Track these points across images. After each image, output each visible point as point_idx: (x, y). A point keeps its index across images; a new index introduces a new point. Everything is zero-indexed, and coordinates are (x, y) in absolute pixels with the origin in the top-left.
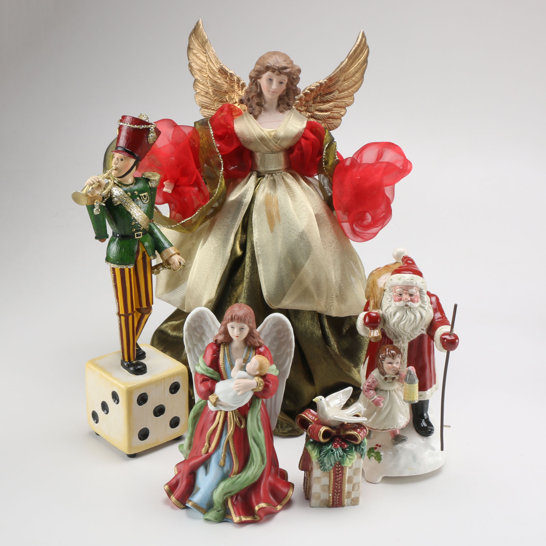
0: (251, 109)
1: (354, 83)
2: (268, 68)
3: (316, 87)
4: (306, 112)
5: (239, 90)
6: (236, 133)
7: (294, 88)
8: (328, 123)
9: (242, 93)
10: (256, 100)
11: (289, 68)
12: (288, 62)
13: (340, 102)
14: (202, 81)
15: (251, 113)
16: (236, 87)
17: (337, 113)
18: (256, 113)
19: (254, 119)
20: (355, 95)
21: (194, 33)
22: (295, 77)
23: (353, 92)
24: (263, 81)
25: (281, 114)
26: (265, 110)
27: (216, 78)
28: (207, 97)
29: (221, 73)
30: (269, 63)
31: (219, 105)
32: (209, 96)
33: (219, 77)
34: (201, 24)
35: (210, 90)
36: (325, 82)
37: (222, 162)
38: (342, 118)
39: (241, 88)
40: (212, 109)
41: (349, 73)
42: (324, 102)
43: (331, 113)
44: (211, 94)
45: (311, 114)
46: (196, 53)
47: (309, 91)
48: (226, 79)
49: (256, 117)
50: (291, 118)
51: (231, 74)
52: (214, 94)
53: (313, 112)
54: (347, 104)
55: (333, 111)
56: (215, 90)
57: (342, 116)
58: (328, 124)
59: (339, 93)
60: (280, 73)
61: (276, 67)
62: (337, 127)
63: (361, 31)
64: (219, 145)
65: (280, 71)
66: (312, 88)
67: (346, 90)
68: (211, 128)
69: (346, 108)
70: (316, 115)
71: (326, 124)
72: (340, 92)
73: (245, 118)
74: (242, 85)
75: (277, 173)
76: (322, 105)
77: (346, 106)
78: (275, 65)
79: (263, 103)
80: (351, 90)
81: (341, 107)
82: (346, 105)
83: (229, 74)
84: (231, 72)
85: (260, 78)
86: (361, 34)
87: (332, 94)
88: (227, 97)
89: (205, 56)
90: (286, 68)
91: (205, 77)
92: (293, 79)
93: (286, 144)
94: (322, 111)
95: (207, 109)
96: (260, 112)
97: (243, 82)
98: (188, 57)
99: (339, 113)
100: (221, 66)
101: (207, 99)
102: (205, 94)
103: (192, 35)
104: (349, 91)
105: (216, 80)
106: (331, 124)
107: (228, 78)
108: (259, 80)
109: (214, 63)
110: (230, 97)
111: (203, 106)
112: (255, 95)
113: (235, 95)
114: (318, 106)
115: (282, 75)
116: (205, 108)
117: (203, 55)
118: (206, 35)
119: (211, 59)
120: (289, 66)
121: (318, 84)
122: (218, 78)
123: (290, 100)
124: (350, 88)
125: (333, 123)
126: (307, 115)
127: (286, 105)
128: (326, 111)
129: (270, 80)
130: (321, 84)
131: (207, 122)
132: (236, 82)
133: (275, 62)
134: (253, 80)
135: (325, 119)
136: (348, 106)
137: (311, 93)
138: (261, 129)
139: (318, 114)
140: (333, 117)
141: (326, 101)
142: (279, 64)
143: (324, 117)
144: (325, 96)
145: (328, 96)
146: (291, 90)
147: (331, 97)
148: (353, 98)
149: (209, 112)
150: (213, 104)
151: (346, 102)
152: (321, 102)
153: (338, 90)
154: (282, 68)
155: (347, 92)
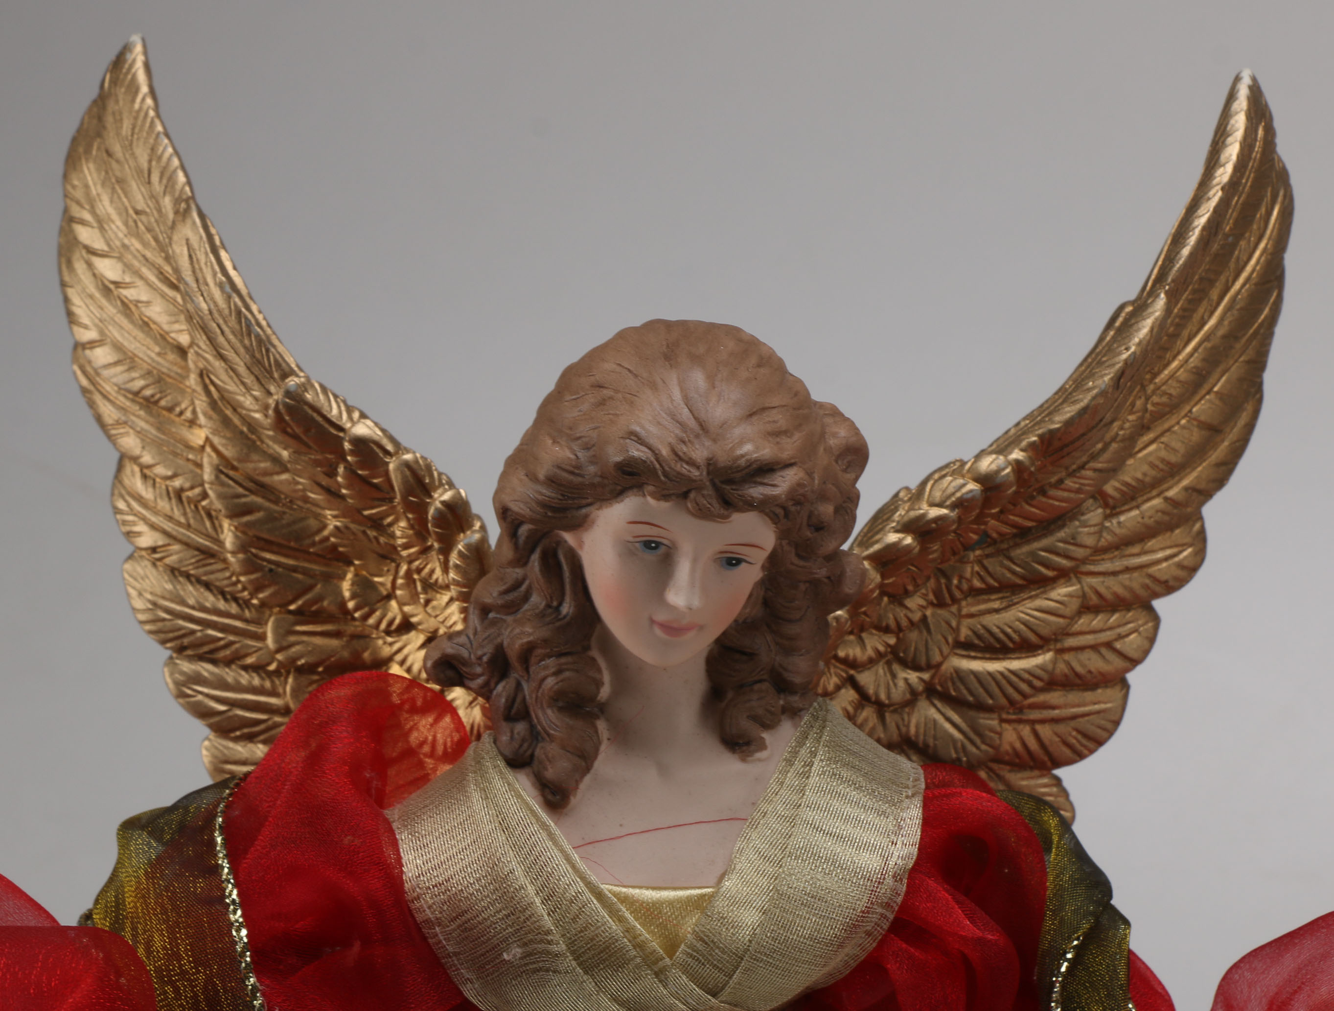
0: (520, 727)
1: (1196, 436)
2: (629, 476)
3: (953, 507)
4: (889, 664)
5: (426, 550)
6: (419, 917)
7: (821, 573)
8: (1043, 721)
9: (446, 569)
10: (548, 678)
11: (788, 465)
12: (780, 419)
13: (1114, 574)
14: (170, 478)
15: (516, 765)
16: (401, 529)
17: (1094, 648)
18: (557, 768)
19: (543, 815)
20: (1211, 511)
21: (99, 133)
22: (827, 510)
23: (1199, 492)
24: (601, 549)
25: (733, 763)
26: (624, 736)
27: (264, 465)
28: (208, 586)
29: (295, 437)
30: (640, 441)
31: (292, 639)
32: (220, 578)
33: (285, 454)
34: (141, 77)
35: (229, 538)
36: (1018, 466)
38: (1131, 677)
39: (440, 538)
40: (250, 660)
41: (1172, 376)
42: (1011, 589)
43: (1060, 651)
44: (232, 561)
45: (926, 676)
46: (117, 284)
47: (909, 540)
48: (331, 473)
49: (556, 798)
50: (814, 780)
51: (361, 443)
52: (251, 565)
53: (939, 665)
54: (1163, 577)
55: (1071, 642)
56: (259, 538)
57: (1134, 662)
58: (1038, 727)
59: (1107, 517)
60: (728, 504)
61: (691, 463)
62: (1099, 743)
63: (1237, 79)
65: (723, 488)
66: (934, 512)
67: (1152, 487)
69: (1157, 604)
70: (960, 675)
71: (1026, 731)
72: (1113, 508)
73: (476, 796)
74: (441, 519)
76: (996, 605)
77: (1157, 595)
79: (605, 692)
80: (1185, 482)
81: (1117, 605)
82: (1158, 589)
83: (347, 446)
84: (362, 429)
85: (579, 524)
86: (1241, 103)
87: (1061, 534)
88: (346, 587)
89: (174, 302)
91: (189, 448)
94: (995, 647)
95: (214, 662)
96: (585, 759)
97: (447, 496)
99: (1109, 645)
100: (289, 393)
101: (210, 600)
102: (198, 565)
103: (88, 151)
104: (1171, 493)
105: (266, 473)
106: (1061, 728)
107: (341, 469)
109: (242, 369)
110: (364, 587)
111: (186, 641)
112: (545, 641)
113: (400, 581)
114: (971, 616)
115: (737, 518)
116: (201, 658)
117: (163, 296)
118: (176, 162)
119: (221, 339)
120: (789, 448)
121: (972, 486)
122: (276, 460)
123: (788, 652)
124: (1174, 471)
125: (1074, 717)
126: (901, 684)
127: (765, 686)
128: (1026, 648)
129: (650, 545)
130: (987, 481)
131: (212, 843)
132: (404, 499)
133: (682, 425)
134: (524, 530)
135: (1016, 696)
136: (1169, 587)
137: (924, 550)
138: (599, 895)
139: (975, 674)
140: (1077, 675)
141: (1023, 577)
142: (715, 441)
143: (1010, 690)
144: (1017, 545)
145: (1036, 545)
146: (803, 587)
147: (1058, 554)
148: (1202, 533)
149: (224, 685)
150: (252, 628)
151: (1152, 570)
152: (989, 590)
153: (1100, 497)
154: (739, 469)
155: (1156, 502)
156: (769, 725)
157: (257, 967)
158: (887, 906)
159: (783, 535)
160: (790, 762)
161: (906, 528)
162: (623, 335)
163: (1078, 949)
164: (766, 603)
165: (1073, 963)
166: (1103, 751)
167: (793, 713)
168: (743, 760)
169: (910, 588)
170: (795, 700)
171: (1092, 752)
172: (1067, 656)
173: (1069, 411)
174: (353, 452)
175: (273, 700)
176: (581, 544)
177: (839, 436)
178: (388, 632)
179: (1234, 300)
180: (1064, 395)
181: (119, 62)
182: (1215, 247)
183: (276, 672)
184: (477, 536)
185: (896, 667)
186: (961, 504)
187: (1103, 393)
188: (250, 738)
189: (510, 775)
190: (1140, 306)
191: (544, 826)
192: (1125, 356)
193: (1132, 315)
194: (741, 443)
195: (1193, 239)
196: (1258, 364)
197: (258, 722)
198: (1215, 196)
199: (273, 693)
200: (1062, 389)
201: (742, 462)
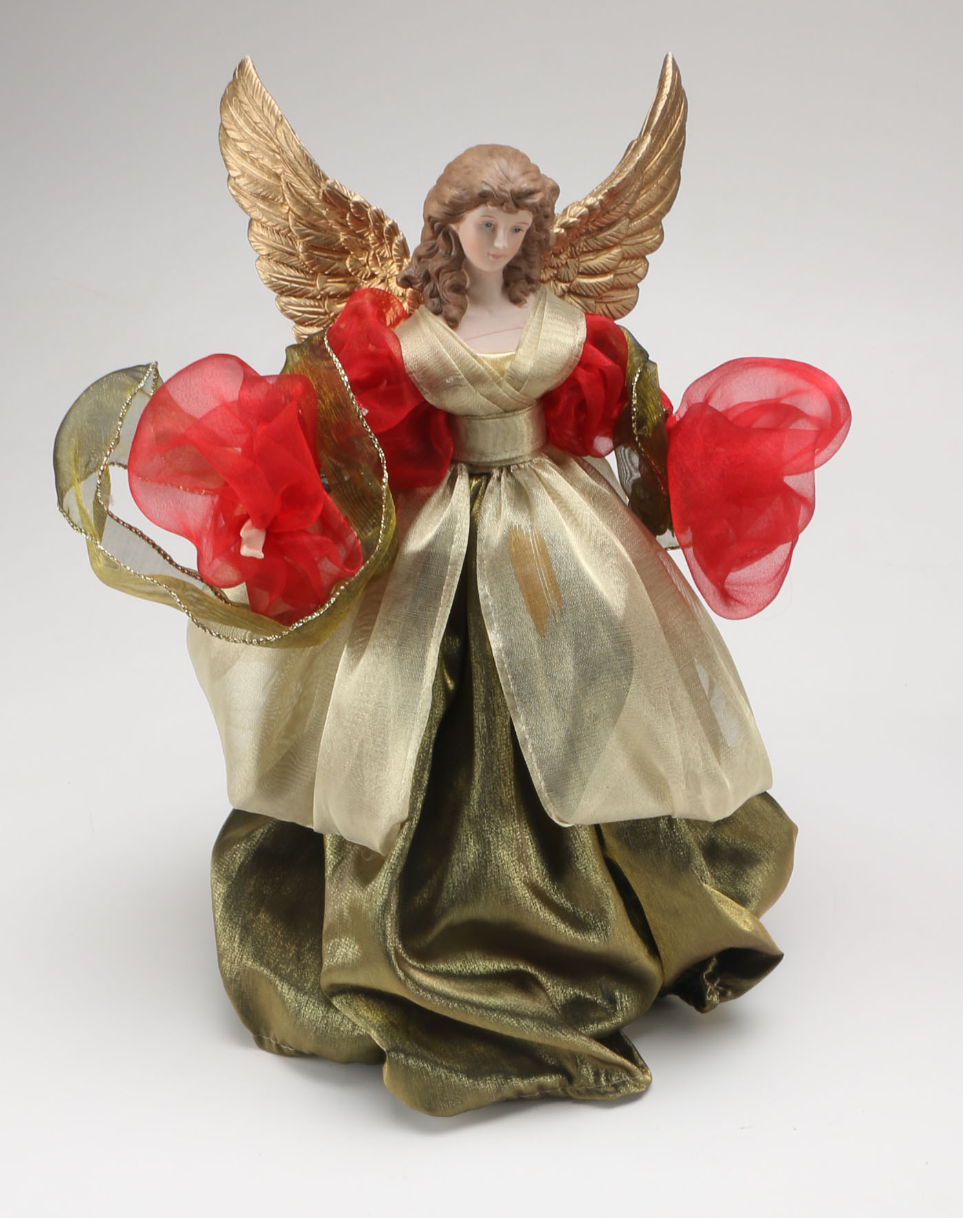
0: (436, 300)
1: (659, 192)
2: (484, 198)
3: (578, 218)
4: (554, 281)
5: (382, 245)
6: (407, 371)
7: (544, 236)
8: (609, 303)
10: (447, 280)
13: (633, 245)
14: (274, 226)
15: (437, 313)
16: (371, 237)
17: (626, 273)
18: (454, 312)
19: (449, 329)
20: (666, 222)
21: (235, 93)
24: (467, 230)
25: (515, 309)
26: (477, 301)
27: (315, 217)
28: (292, 267)
29: (331, 203)
30: (487, 184)
31: (327, 284)
32: (297, 263)
33: (325, 212)
34: (253, 71)
35: (300, 248)
36: (601, 201)
37: (382, 455)
38: (639, 285)
39: (388, 239)
40: (309, 295)
41: (651, 168)
42: (597, 251)
43: (616, 275)
44: (302, 256)
45: (568, 285)
46: (248, 152)
47: (563, 231)
48: (344, 217)
49: (453, 323)
50: (546, 313)
51: (357, 204)
52: (309, 258)
53: (572, 281)
54: (649, 246)
55: (619, 271)
56: (313, 246)
57: (641, 279)
58: (608, 305)
59: (630, 223)
60: (518, 206)
61: (505, 191)
62: (630, 310)
63: (668, 54)
64: (367, 411)
65: (518, 200)
66: (572, 220)
67: (645, 211)
68: (340, 365)
69: (647, 257)
70: (579, 285)
71: (604, 306)
72: (632, 220)
73: (423, 325)
74: (388, 232)
75: (522, 463)
76: (592, 257)
77: (647, 253)
78: (502, 187)
79: (468, 284)
80: (656, 210)
81: (635, 257)
82: (648, 251)
83: (351, 205)
84: (356, 199)
85: (459, 221)
86: (670, 63)
87: (615, 229)
88: (348, 263)
89: (274, 157)
90: (531, 193)
91: (283, 213)
93: (540, 389)
94: (592, 273)
95: (295, 297)
96: (463, 309)
97: (390, 222)
98: (225, 161)
99: (632, 272)
100: (328, 186)
101: (293, 272)
102: (288, 259)
103: (231, 102)
104: (651, 214)
105: (316, 220)
106: (616, 305)
107: (348, 215)
108: (453, 227)
109: (307, 179)
110: (355, 262)
111: (284, 289)
112: (446, 266)
113: (370, 258)
114: (584, 262)
115: (520, 212)
116: (290, 295)
117: (269, 155)
118: (273, 102)
120: (538, 185)
121: (585, 210)
122: (320, 214)
123: (531, 267)
124: (653, 205)
125: (621, 300)
126: (559, 288)
127: (524, 281)
128: (604, 273)
129: (488, 225)
130: (591, 208)
131: (326, 350)
132: (374, 224)
133: (502, 180)
134: (436, 225)
135: (601, 292)
136: (652, 250)
137: (568, 235)
138: (475, 357)
139: (586, 284)
140: (621, 284)
141: (600, 246)
142: (513, 183)
143: (599, 290)
144: (599, 234)
145: (606, 234)
146: (536, 243)
147: (613, 236)
148: (662, 229)
149: (300, 306)
150: (310, 282)
151: (646, 243)
152: (589, 252)
153: (627, 215)
155: (646, 217)
156: (527, 295)
158: (578, 355)
159: (534, 220)
160: (536, 308)
161: (562, 226)
163: (640, 373)
165: (639, 378)
166: (631, 313)
167: (533, 291)
168: (520, 307)
169: (562, 251)
170: (534, 286)
171: (627, 313)
172: (618, 277)
173: (618, 180)
174: (353, 208)
175: (320, 310)
176: (459, 228)
177: (550, 185)
178: (365, 279)
179: (670, 139)
180: (614, 175)
181: (242, 66)
182: (664, 118)
183: (321, 299)
184: (402, 238)
185: (557, 282)
186: (581, 217)
187: (631, 173)
188: (311, 325)
189: (435, 317)
190: (641, 140)
191: (450, 333)
192: (638, 158)
193: (638, 143)
194: (523, 183)
195: (658, 114)
196: (679, 165)
197: (314, 319)
198: (664, 98)
199: (319, 307)
200: (613, 173)
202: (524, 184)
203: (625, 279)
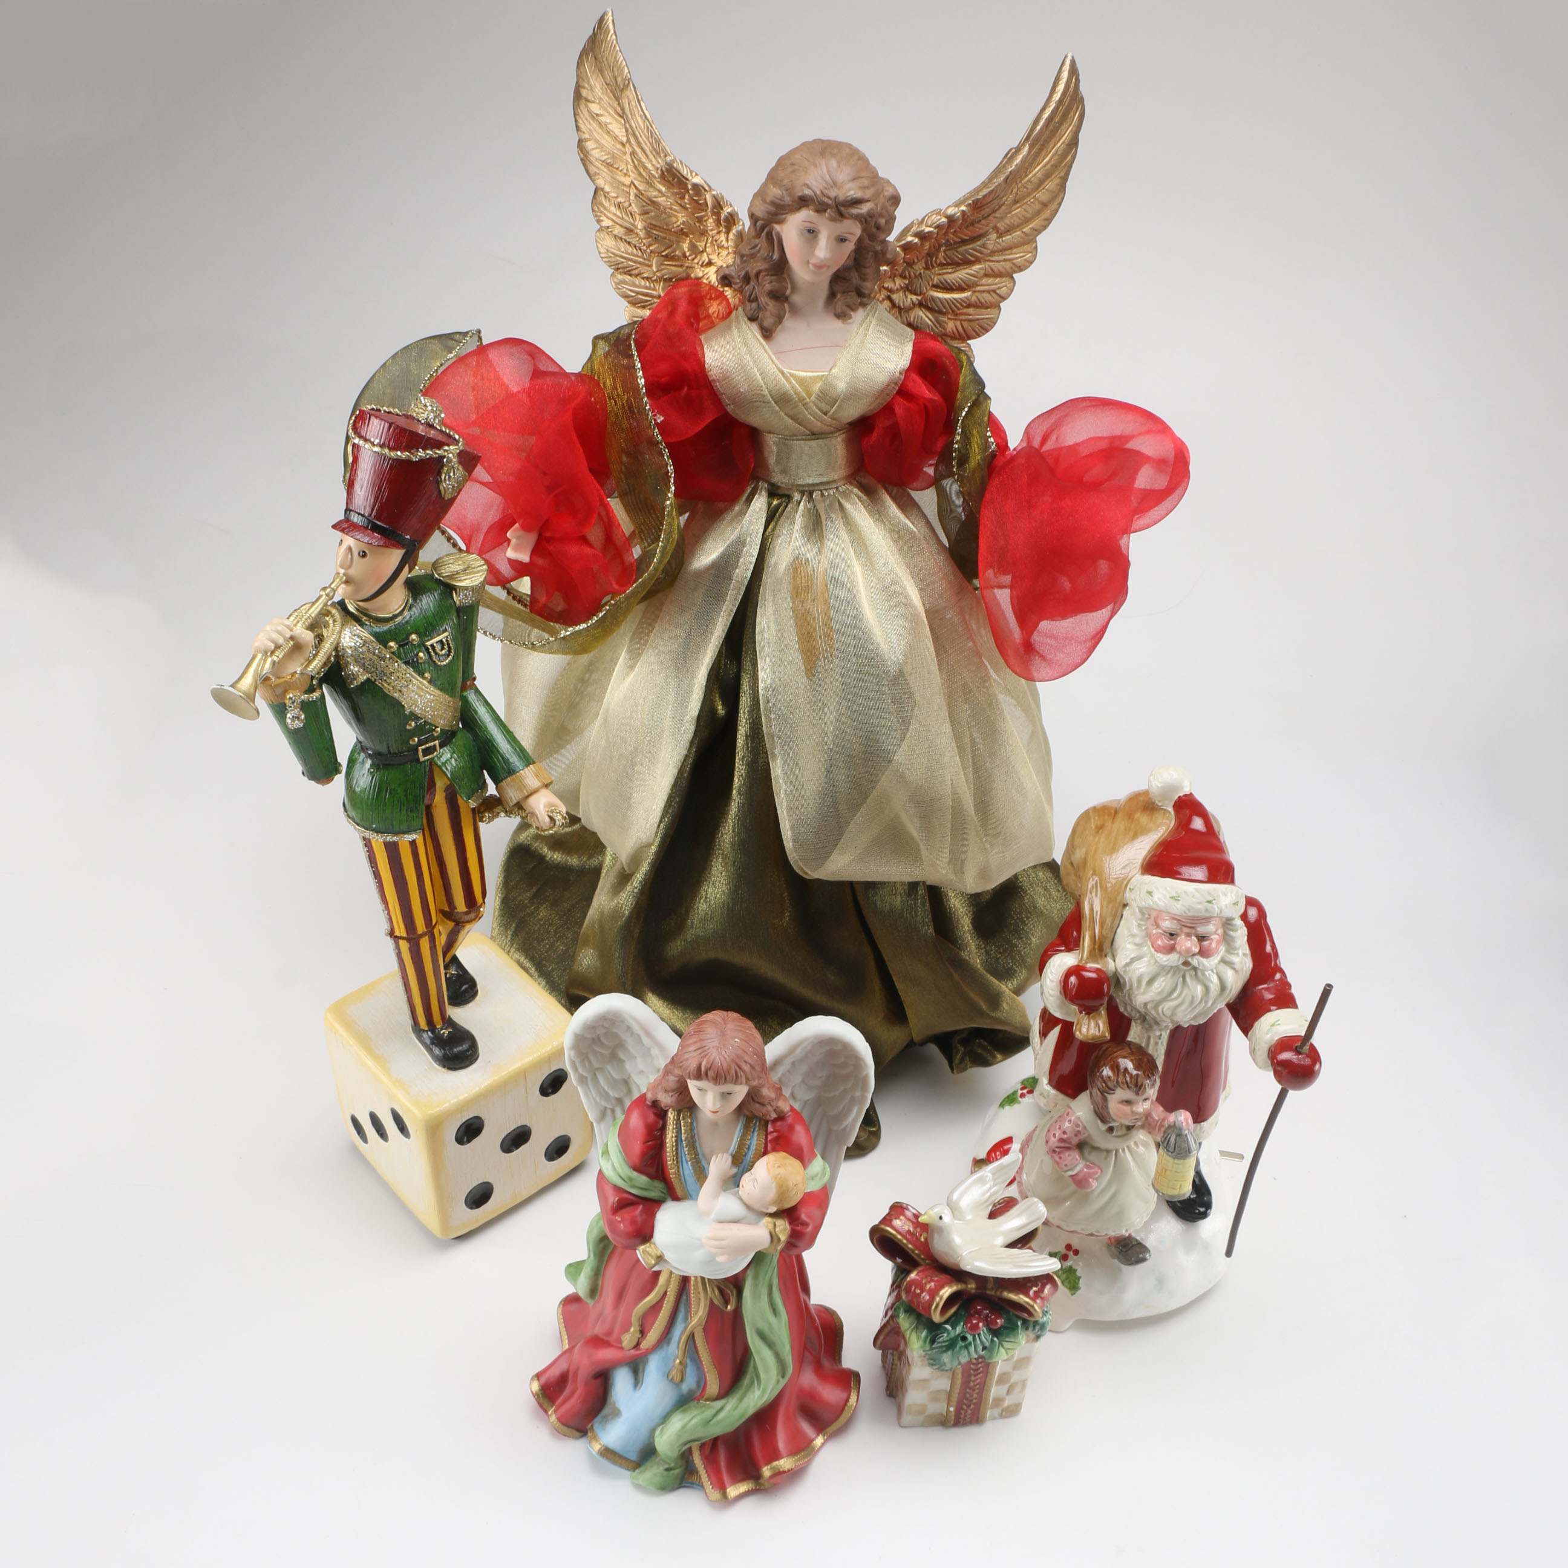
0: (754, 305)
1: (1038, 206)
2: (803, 202)
3: (936, 227)
4: (905, 292)
5: (719, 232)
6: (711, 379)
7: (878, 248)
8: (965, 320)
9: (727, 240)
10: (768, 284)
11: (868, 201)
12: (866, 182)
13: (998, 261)
14: (616, 197)
15: (752, 319)
16: (710, 223)
17: (988, 292)
18: (768, 322)
19: (762, 340)
20: (1040, 239)
21: (593, 50)
22: (882, 221)
23: (1036, 230)
24: (791, 230)
25: (838, 324)
26: (795, 311)
27: (655, 193)
28: (629, 243)
29: (669, 181)
30: (809, 187)
31: (663, 267)
32: (634, 241)
33: (663, 189)
34: (611, 25)
35: (640, 225)
36: (963, 212)
37: (671, 468)
38: (1001, 305)
39: (726, 227)
40: (645, 275)
41: (1029, 181)
42: (956, 264)
43: (974, 292)
44: (642, 234)
45: (919, 298)
46: (597, 115)
47: (916, 240)
48: (683, 198)
49: (767, 334)
50: (871, 332)
51: (696, 187)
52: (649, 235)
53: (925, 294)
54: (1019, 265)
55: (978, 288)
56: (652, 224)
57: (1004, 298)
58: (963, 322)
59: (999, 237)
60: (842, 215)
61: (829, 198)
62: (987, 331)
63: (1066, 57)
64: (662, 418)
65: (840, 209)
66: (928, 229)
67: (1018, 226)
68: (639, 366)
69: (1015, 276)
70: (933, 299)
71: (958, 323)
72: (1000, 236)
73: (735, 332)
74: (727, 220)
75: (826, 490)
76: (950, 271)
77: (1015, 272)
78: (826, 191)
79: (788, 292)
80: (1031, 226)
81: (1000, 275)
82: (1016, 269)
83: (690, 187)
84: (696, 180)
85: (781, 222)
86: (1067, 67)
87: (979, 243)
88: (685, 246)
89: (621, 123)
90: (857, 202)
91: (624, 185)
92: (878, 228)
93: (853, 412)
94: (948, 288)
95: (631, 275)
96: (780, 319)
97: (729, 210)
98: (576, 121)
99: (994, 291)
100: (666, 163)
101: (630, 249)
102: (626, 234)
103: (587, 58)
104: (1025, 230)
105: (655, 197)
106: (972, 324)
107: (687, 197)
108: (777, 227)
109: (649, 153)
110: (693, 248)
111: (620, 266)
112: (766, 270)
113: (708, 245)
114: (940, 274)
115: (845, 221)
116: (625, 273)
117: (616, 120)
118: (624, 63)
119: (640, 139)
120: (868, 194)
121: (944, 220)
122: (660, 191)
123: (864, 280)
124: (1027, 221)
125: (978, 319)
126: (909, 300)
127: (853, 293)
128: (960, 289)
129: (809, 231)
130: (951, 219)
131: (630, 345)
132: (712, 210)
133: (826, 182)
134: (759, 223)
135: (955, 309)
136: (1020, 269)
137: (922, 244)
138: (783, 373)
139: (939, 299)
140: (980, 302)
141: (961, 260)
142: (839, 189)
143: (953, 306)
144: (960, 247)
145: (968, 247)
146: (871, 253)
147: (976, 251)
148: (1036, 247)
149: (635, 285)
150: (647, 262)
151: (1014, 261)
152: (948, 264)
153: (996, 229)
154: (848, 201)
155: (1018, 233)
156: (854, 310)
157: (648, 393)
158: (896, 384)
159: (864, 230)
160: (861, 325)
161: (916, 235)
162: (803, 144)
163: (970, 408)
164: (855, 259)
165: (967, 413)
167: (863, 305)
168: (842, 323)
169: (916, 260)
170: (865, 300)
171: (984, 334)
172: (977, 294)
173: (985, 191)
174: (692, 189)
175: (654, 292)
176: (782, 230)
177: (889, 192)
178: (702, 266)
179: (1057, 151)
180: (985, 184)
181: (601, 20)
182: (1051, 127)
183: (656, 280)
184: (741, 227)
185: (907, 293)
186: (939, 227)
187: (1000, 185)
188: (644, 307)
189: (749, 323)
190: (1018, 149)
191: (761, 344)
192: (1010, 170)
193: (1014, 153)
194: (850, 190)
195: (1042, 123)
196: (1065, 179)
197: (647, 301)
198: (1053, 105)
199: (654, 289)
200: (984, 182)
201: (849, 198)
202: (852, 191)
203: (987, 297)
